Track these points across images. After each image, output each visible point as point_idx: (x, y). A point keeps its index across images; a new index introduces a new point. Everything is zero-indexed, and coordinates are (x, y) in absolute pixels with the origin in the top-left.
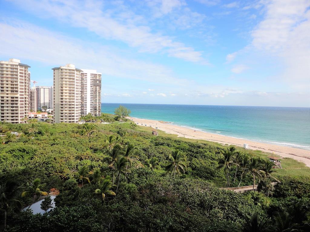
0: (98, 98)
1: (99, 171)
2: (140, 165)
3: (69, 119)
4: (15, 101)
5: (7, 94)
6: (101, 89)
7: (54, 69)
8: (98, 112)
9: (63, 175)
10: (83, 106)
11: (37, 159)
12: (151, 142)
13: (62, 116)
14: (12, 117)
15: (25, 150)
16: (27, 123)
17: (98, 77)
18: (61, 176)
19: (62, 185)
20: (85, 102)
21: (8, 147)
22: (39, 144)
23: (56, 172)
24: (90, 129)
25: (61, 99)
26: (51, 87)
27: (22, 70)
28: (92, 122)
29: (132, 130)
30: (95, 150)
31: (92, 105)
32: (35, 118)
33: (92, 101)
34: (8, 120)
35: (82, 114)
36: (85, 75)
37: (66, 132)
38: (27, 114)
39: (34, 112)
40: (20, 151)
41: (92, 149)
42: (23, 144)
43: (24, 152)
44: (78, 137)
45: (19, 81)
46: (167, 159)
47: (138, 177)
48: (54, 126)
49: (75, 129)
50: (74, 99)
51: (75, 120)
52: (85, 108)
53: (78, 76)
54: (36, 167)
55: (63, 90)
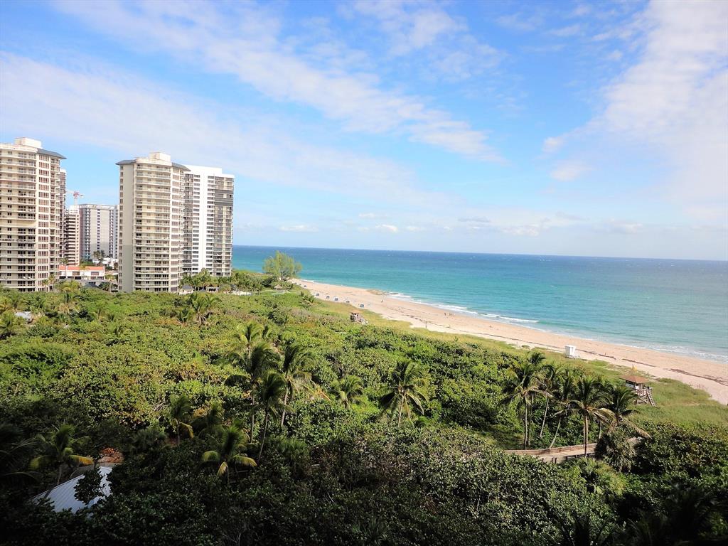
1: (219, 408)
2: (317, 394)
4: (27, 239)
5: (10, 221)
6: (233, 212)
7: (122, 165)
8: (223, 267)
9: (134, 417)
10: (188, 253)
11: (72, 377)
12: (346, 339)
13: (140, 276)
14: (20, 275)
15: (45, 356)
16: (55, 291)
17: (225, 184)
18: (128, 420)
19: (130, 441)
20: (194, 244)
21: (6, 348)
22: (79, 341)
23: (117, 409)
24: (203, 307)
25: (137, 234)
26: (116, 207)
27: (47, 165)
28: (210, 290)
29: (304, 310)
30: (214, 359)
31: (210, 251)
32: (76, 278)
33: (211, 240)
34: (9, 282)
35: (186, 271)
36: (194, 178)
37: (145, 312)
38: (55, 270)
39: (74, 264)
40: (33, 357)
41: (206, 354)
42: (42, 340)
43: (42, 360)
44: (173, 327)
45: (38, 190)
46: (382, 381)
47: (312, 423)
48: (118, 300)
49: (169, 307)
50: (168, 235)
51: (170, 286)
52: (194, 256)
53: (178, 181)
54: (70, 396)
55: (141, 214)
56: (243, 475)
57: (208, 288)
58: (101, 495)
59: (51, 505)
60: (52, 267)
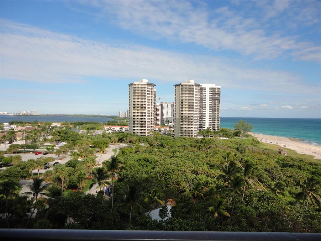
0: (216, 112)
1: (214, 188)
2: (261, 188)
3: (188, 133)
4: (143, 116)
5: (138, 110)
6: (220, 103)
7: (176, 86)
8: (216, 127)
9: (180, 187)
10: (201, 121)
11: (158, 169)
12: (276, 162)
13: (182, 130)
14: (141, 130)
15: (149, 160)
16: (152, 136)
17: (217, 91)
18: (177, 188)
19: (178, 197)
20: (204, 117)
21: (137, 157)
22: (160, 155)
23: (173, 183)
24: (207, 144)
25: (181, 114)
26: (173, 103)
27: (150, 88)
28: (210, 137)
29: (254, 147)
30: (212, 166)
31: (211, 120)
32: (159, 131)
33: (211, 115)
34: (138, 132)
35: (200, 128)
36: (204, 89)
37: (184, 145)
38: (152, 128)
39: (159, 126)
40: (145, 160)
41: (208, 164)
42: (148, 154)
43: (148, 162)
44: (195, 152)
45: (147, 98)
46: (297, 185)
47: (258, 201)
48: (174, 140)
49: (193, 143)
50: (193, 113)
51: (194, 135)
52: (204, 122)
53: (197, 91)
54: (157, 176)
55: (183, 105)
56: (225, 220)
57: (210, 136)
58: (168, 216)
59: (151, 217)
60: (151, 127)
